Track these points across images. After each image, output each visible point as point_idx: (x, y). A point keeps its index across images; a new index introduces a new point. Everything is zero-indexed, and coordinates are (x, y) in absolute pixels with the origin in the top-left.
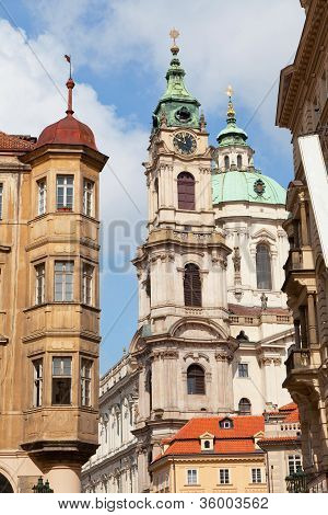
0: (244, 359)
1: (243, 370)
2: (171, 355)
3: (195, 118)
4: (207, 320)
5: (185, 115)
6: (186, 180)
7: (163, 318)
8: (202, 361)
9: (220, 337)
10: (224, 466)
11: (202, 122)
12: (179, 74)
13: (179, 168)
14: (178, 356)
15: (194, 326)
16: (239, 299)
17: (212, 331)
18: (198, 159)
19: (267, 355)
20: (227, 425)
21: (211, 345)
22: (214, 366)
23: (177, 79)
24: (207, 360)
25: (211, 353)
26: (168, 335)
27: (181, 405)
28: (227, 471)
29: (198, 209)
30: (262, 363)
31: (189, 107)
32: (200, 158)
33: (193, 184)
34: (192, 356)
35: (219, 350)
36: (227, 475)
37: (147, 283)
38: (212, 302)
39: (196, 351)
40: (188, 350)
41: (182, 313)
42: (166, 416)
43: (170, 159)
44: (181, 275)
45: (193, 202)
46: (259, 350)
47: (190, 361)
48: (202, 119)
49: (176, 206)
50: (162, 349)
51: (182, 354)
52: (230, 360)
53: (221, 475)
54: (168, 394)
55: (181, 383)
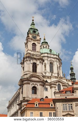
0: (47, 87)
1: (46, 89)
2: (28, 83)
3: (37, 33)
4: (38, 76)
5: (34, 32)
6: (34, 45)
7: (27, 74)
8: (36, 86)
9: (41, 80)
10: (41, 111)
11: (38, 34)
12: (34, 24)
13: (33, 42)
14: (30, 84)
15: (34, 77)
16: (46, 74)
17: (39, 78)
18: (37, 41)
19: (52, 86)
20: (42, 100)
21: (39, 82)
22: (39, 87)
23: (33, 25)
24: (38, 85)
25: (38, 84)
26: (28, 78)
27: (30, 96)
28: (42, 113)
29: (37, 51)
30: (51, 88)
31: (36, 30)
32: (37, 40)
33: (36, 46)
34: (33, 84)
35: (41, 83)
36: (42, 114)
37: (24, 68)
38: (39, 72)
39: (35, 83)
40: (33, 83)
41: (32, 73)
42: (26, 99)
43: (31, 40)
44: (32, 65)
45: (36, 50)
46: (50, 85)
47: (33, 85)
48: (39, 33)
49: (32, 50)
50: (26, 82)
51: (31, 83)
52: (43, 86)
53: (40, 114)
54: (27, 93)
55: (31, 91)
